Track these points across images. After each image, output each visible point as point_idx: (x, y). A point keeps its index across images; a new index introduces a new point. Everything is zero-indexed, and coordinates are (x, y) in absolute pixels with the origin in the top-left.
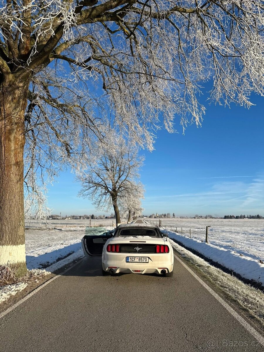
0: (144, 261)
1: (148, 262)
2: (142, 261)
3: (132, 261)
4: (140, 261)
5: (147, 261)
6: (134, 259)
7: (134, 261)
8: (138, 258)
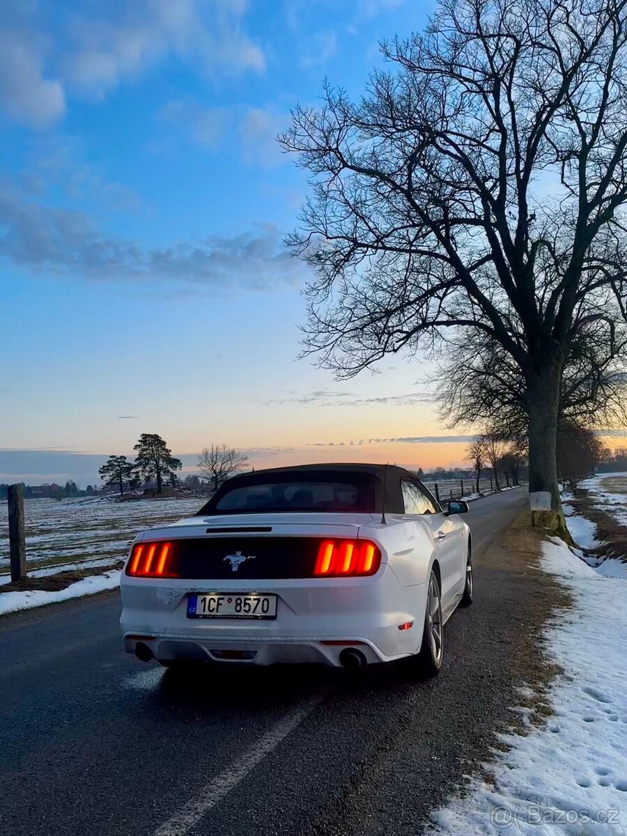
0: (259, 613)
1: (273, 618)
2: (250, 614)
3: (207, 612)
4: (242, 613)
5: (271, 613)
6: (219, 604)
7: (214, 613)
8: (234, 598)
